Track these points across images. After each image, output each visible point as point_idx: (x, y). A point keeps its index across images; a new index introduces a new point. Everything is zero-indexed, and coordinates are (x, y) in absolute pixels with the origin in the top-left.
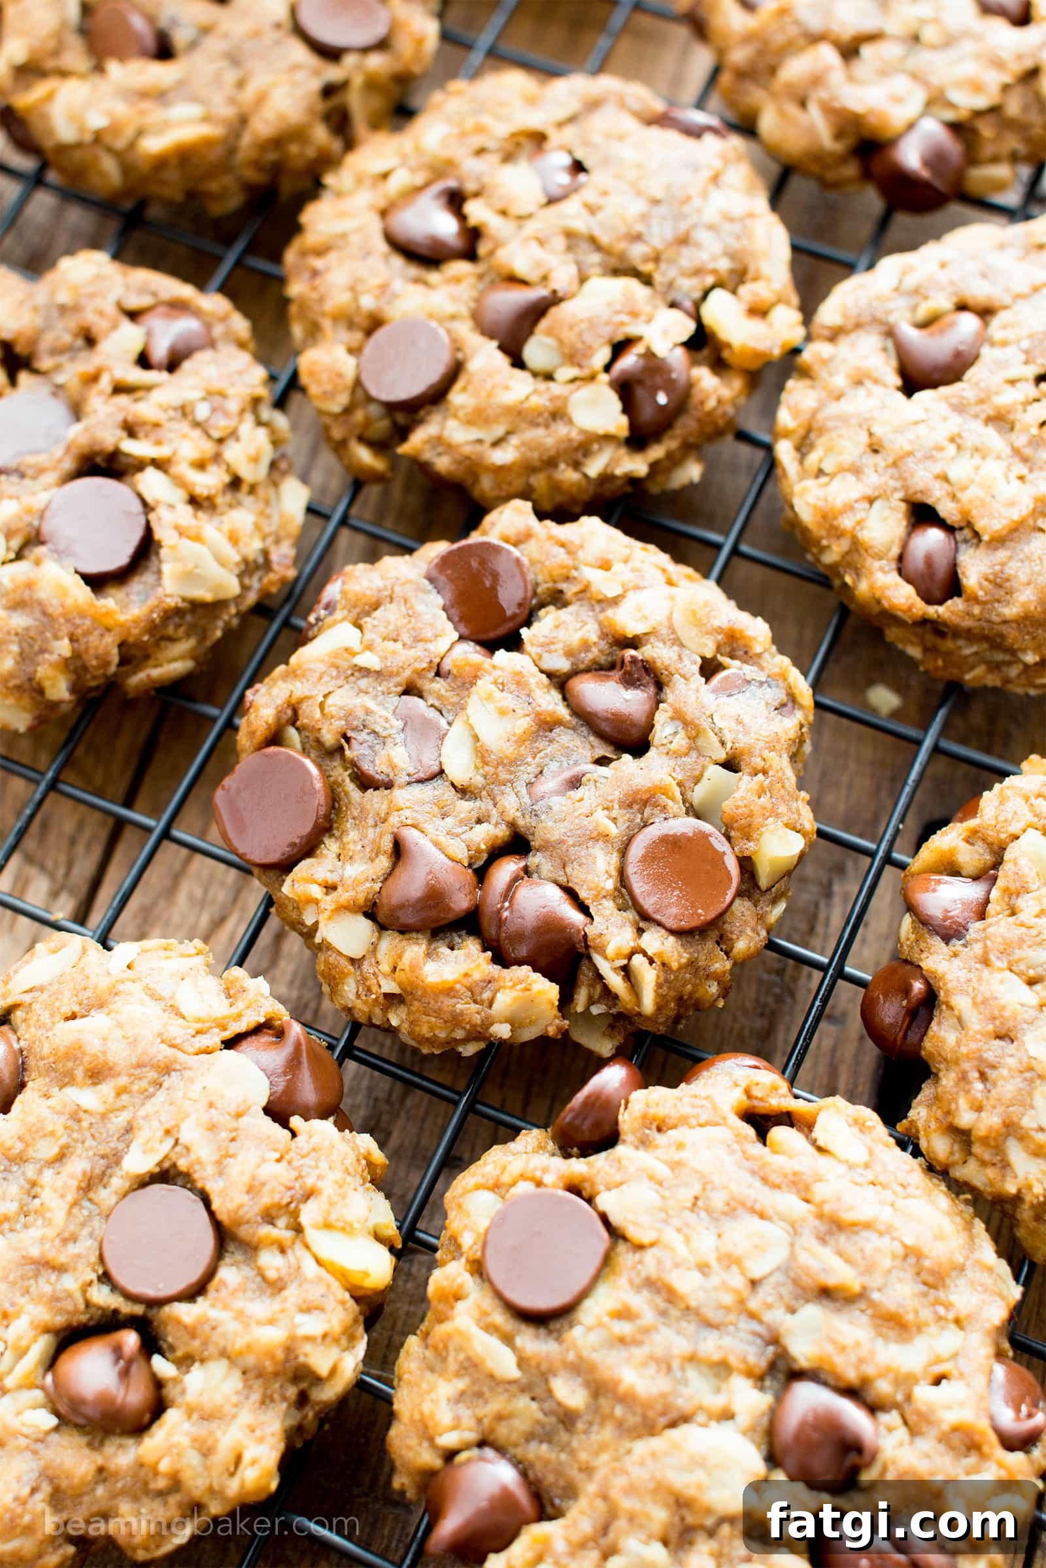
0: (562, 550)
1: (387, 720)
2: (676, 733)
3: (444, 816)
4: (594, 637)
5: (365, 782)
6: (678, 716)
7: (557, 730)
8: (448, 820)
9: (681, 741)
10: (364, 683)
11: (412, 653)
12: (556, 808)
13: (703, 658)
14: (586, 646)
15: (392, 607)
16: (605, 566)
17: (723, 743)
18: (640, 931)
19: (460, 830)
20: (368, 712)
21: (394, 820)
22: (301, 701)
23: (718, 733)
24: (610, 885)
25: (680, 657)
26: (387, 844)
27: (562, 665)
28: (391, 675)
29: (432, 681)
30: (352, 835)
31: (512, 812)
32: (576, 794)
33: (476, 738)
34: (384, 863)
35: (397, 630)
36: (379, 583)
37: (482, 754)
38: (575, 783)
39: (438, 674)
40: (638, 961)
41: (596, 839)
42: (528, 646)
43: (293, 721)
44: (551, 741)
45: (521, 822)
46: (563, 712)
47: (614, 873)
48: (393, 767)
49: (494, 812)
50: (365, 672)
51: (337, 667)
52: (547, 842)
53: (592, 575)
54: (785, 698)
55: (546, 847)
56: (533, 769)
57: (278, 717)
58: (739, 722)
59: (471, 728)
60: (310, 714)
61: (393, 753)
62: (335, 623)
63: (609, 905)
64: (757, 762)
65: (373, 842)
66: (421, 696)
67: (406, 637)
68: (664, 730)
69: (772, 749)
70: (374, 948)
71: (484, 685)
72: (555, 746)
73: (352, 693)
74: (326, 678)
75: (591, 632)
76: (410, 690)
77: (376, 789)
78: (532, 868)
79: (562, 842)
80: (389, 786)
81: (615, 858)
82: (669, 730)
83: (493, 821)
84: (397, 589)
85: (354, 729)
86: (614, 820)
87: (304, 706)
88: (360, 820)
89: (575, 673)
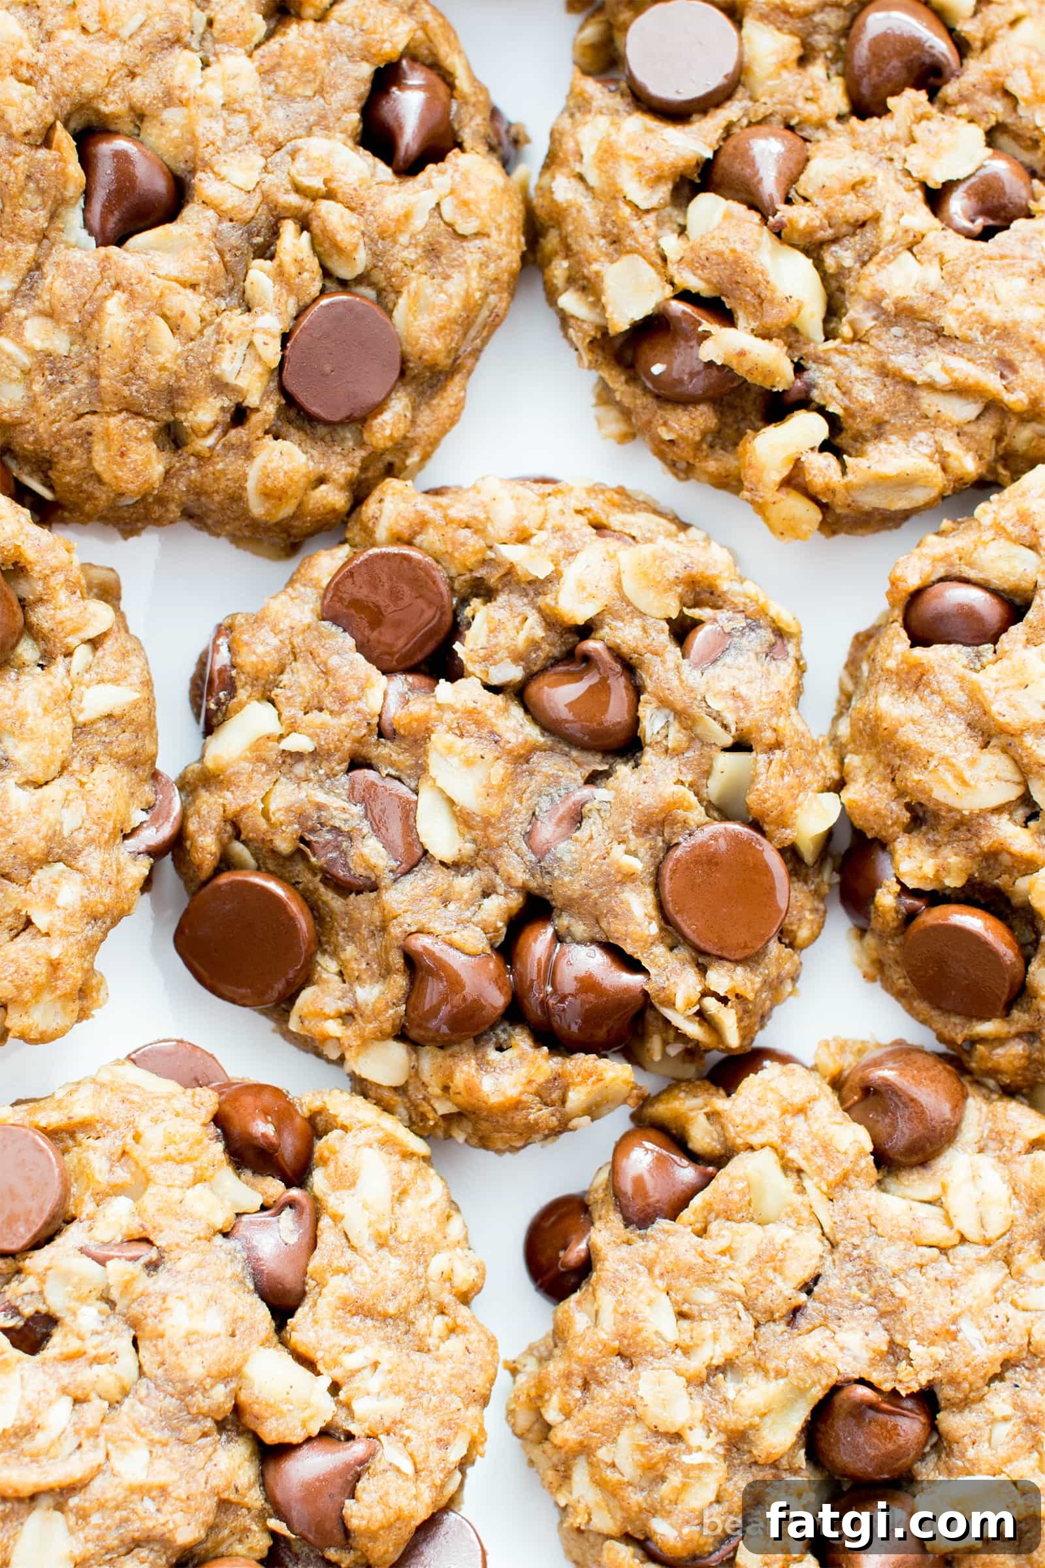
0: (467, 532)
1: (344, 810)
2: (667, 724)
3: (446, 902)
4: (540, 633)
5: (344, 888)
6: (664, 703)
7: (535, 759)
8: (452, 907)
9: (676, 736)
10: (300, 769)
11: (344, 720)
12: (567, 858)
13: (669, 621)
14: (534, 645)
15: (298, 665)
16: (523, 538)
17: (725, 727)
18: (703, 970)
19: (468, 914)
20: (320, 807)
21: (395, 930)
22: (237, 815)
23: (717, 717)
24: (654, 929)
25: (645, 630)
26: (397, 960)
27: (513, 673)
28: (329, 754)
29: (378, 745)
30: (350, 951)
31: (521, 876)
32: (583, 834)
33: (451, 802)
34: (400, 981)
35: (317, 694)
36: (275, 641)
37: (463, 819)
38: (577, 818)
39: (381, 735)
40: (711, 1004)
41: (622, 883)
42: (470, 667)
43: (237, 835)
44: (531, 773)
45: (533, 884)
46: (533, 733)
47: (654, 913)
48: (372, 868)
49: (498, 880)
50: (298, 756)
51: (264, 761)
52: (570, 899)
53: (512, 553)
54: (772, 638)
55: (570, 905)
56: (524, 815)
57: (220, 840)
58: (735, 695)
59: (441, 791)
60: (255, 823)
61: (366, 851)
62: (242, 706)
63: (660, 950)
64: (769, 736)
65: (378, 955)
66: (370, 766)
67: (328, 702)
68: (652, 723)
69: (778, 712)
70: (415, 1071)
71: (441, 739)
72: (538, 778)
73: (292, 787)
74: (257, 776)
75: (534, 628)
76: (357, 763)
77: (359, 892)
78: (562, 931)
79: (585, 896)
80: (374, 887)
81: (649, 895)
82: (659, 724)
83: (501, 890)
84: (297, 641)
85: (313, 830)
86: (634, 854)
87: (244, 818)
88: (352, 933)
89: (531, 677)
